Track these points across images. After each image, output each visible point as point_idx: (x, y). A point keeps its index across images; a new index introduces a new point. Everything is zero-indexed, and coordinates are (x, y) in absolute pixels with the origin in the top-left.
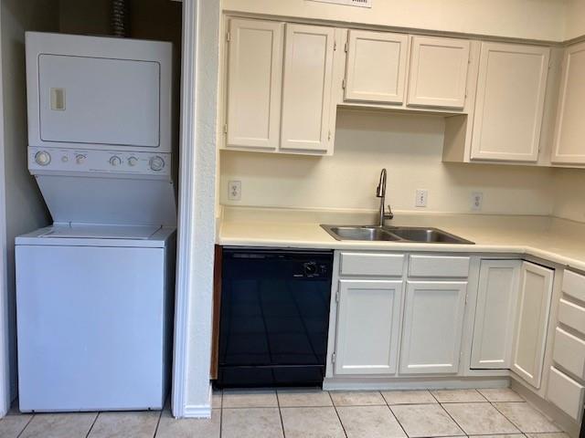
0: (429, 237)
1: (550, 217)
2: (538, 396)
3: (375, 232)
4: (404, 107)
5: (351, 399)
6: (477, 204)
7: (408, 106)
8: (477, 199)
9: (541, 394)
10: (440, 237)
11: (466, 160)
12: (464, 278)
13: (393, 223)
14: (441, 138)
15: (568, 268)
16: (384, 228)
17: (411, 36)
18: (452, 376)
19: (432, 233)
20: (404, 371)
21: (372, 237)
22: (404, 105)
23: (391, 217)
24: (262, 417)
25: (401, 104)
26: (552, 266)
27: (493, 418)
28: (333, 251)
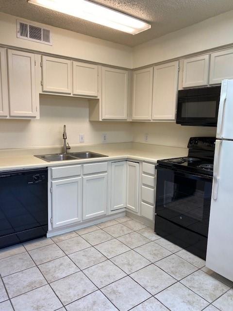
0: (87, 156)
1: (132, 142)
2: (138, 216)
3: (63, 156)
4: (72, 95)
5: (62, 238)
6: (105, 139)
7: (73, 95)
8: (105, 137)
9: (139, 214)
10: (92, 155)
11: (101, 120)
12: (106, 172)
13: (70, 151)
14: (87, 110)
15: (144, 161)
16: (67, 154)
17: (72, 61)
18: (104, 216)
19: (88, 154)
20: (84, 218)
21: (62, 159)
22: (72, 94)
23: (70, 148)
24: (20, 259)
25: (70, 94)
26: (138, 162)
27: (123, 229)
28: (47, 167)
